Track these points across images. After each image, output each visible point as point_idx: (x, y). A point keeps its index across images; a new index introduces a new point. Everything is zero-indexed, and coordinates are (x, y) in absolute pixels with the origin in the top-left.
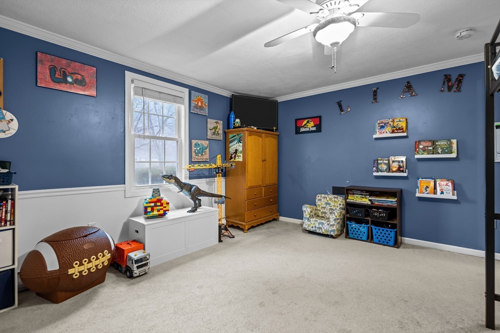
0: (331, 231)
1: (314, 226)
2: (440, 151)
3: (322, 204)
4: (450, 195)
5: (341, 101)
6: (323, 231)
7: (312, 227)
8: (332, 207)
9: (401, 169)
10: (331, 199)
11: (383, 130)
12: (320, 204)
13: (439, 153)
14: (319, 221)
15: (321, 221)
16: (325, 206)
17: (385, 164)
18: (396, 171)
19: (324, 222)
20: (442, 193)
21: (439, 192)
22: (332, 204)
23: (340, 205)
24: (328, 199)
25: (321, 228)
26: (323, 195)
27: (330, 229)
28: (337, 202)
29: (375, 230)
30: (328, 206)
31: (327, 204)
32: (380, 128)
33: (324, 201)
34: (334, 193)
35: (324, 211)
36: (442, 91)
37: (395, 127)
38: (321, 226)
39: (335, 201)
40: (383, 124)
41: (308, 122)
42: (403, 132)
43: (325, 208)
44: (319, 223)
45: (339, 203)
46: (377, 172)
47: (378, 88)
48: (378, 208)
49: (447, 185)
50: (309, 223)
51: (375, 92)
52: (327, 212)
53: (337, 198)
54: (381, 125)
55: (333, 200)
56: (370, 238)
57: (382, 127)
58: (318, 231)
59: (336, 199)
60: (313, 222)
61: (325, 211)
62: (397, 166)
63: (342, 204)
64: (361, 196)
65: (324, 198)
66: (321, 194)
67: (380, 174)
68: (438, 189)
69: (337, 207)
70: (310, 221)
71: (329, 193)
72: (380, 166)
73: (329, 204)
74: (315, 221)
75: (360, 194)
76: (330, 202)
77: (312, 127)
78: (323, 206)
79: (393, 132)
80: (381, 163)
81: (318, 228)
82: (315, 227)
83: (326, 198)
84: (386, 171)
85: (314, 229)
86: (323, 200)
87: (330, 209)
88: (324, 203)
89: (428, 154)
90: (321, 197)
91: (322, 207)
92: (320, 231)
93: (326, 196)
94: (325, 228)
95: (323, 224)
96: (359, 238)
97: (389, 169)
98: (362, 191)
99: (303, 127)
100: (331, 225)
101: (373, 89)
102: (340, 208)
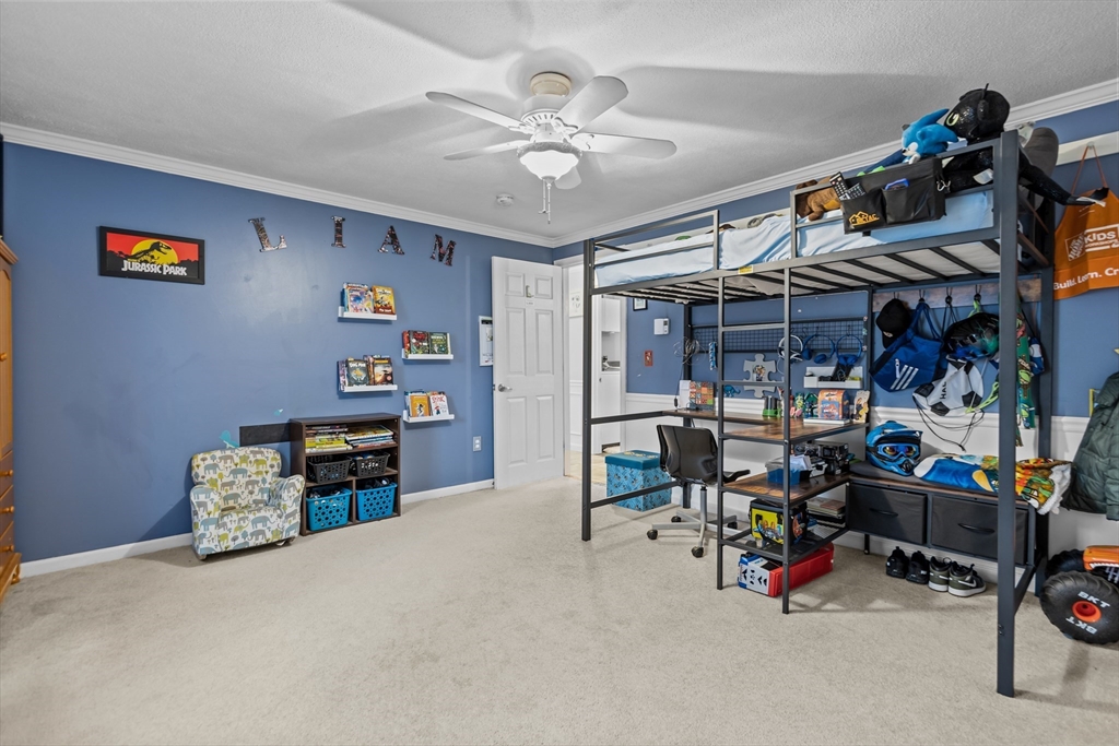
0: (288, 530)
1: (239, 534)
2: (436, 349)
3: (221, 476)
4: (446, 415)
5: (263, 219)
6: (268, 537)
7: (234, 539)
8: (254, 477)
9: (389, 378)
10: (244, 459)
11: (360, 306)
12: (216, 476)
13: (434, 352)
14: (251, 517)
15: (258, 515)
16: (231, 478)
17: (362, 369)
18: (381, 383)
19: (268, 514)
20: (438, 412)
21: (435, 412)
22: (252, 469)
23: (272, 466)
24: (237, 460)
25: (263, 532)
26: (218, 454)
27: (287, 526)
28: (264, 462)
29: (362, 497)
30: (240, 476)
31: (235, 472)
32: (355, 300)
33: (224, 469)
34: (243, 444)
35: (230, 492)
36: (432, 257)
37: (377, 302)
38: (260, 526)
39: (257, 461)
40: (358, 294)
41: (156, 247)
42: (392, 313)
43: (231, 484)
44: (254, 522)
45: (269, 463)
46: (350, 385)
47: (344, 220)
48: (363, 453)
49: (441, 400)
50: (221, 531)
51: (339, 224)
52: (239, 492)
53: (262, 453)
54: (354, 293)
55: (252, 458)
56: (353, 517)
57: (357, 298)
58: (252, 543)
59: (259, 457)
60: (234, 526)
61: (235, 490)
62: (383, 374)
63: (275, 463)
64: (329, 436)
65: (225, 458)
66: (208, 451)
67: (356, 388)
68: (433, 406)
69: (267, 472)
70: (225, 524)
71: (228, 445)
72: (353, 374)
73: (244, 472)
74: (240, 519)
75: (330, 433)
76: (244, 466)
77: (172, 264)
78: (225, 480)
79: (376, 310)
80: (354, 368)
81: (252, 534)
82: (245, 535)
83: (231, 458)
84: (364, 383)
85: (240, 540)
86: (221, 465)
87: (248, 483)
88: (226, 473)
89: (424, 353)
90: (213, 458)
91: (224, 485)
92: (261, 541)
93: (228, 453)
94: (274, 528)
95: (264, 520)
96: (334, 524)
97: (370, 380)
98: (333, 425)
99: (134, 257)
100: (288, 516)
101: (336, 218)
102: (273, 475)
